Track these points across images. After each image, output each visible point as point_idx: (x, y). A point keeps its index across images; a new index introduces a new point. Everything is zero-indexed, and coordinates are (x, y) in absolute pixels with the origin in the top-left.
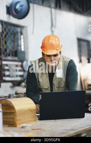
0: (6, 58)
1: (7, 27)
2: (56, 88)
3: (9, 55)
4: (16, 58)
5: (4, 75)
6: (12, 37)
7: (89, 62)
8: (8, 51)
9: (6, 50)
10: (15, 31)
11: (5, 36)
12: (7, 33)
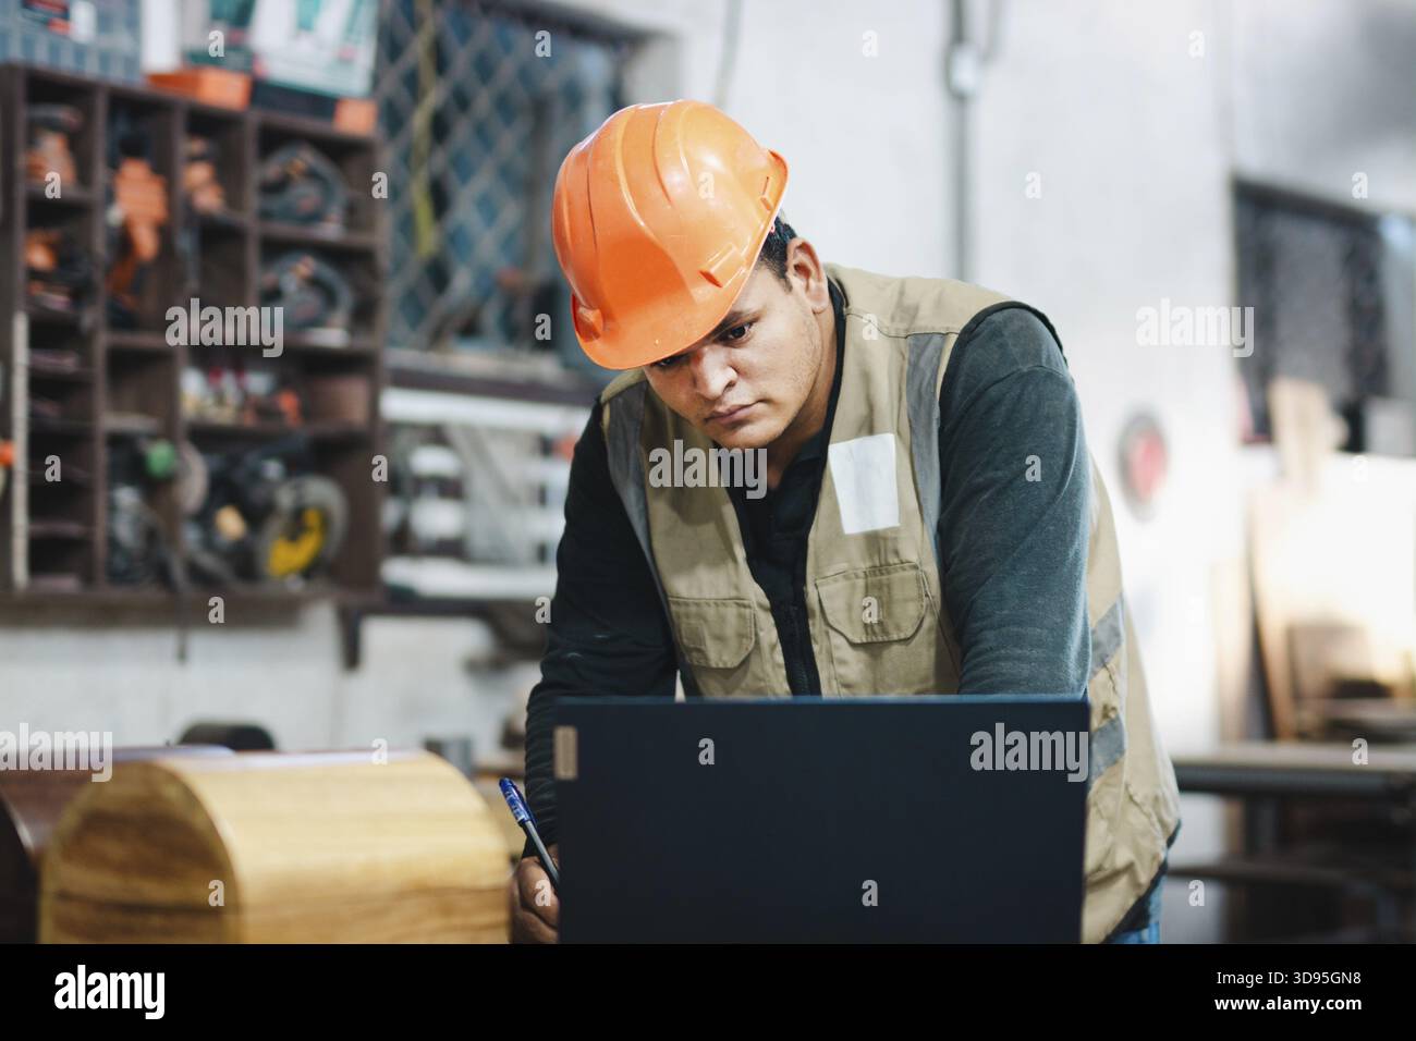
0: (432, 361)
1: (465, 35)
2: (846, 652)
3: (469, 330)
4: (546, 368)
5: (403, 542)
6: (508, 140)
7: (1355, 443)
8: (462, 282)
9: (438, 274)
10: (551, 82)
11: (440, 128)
12: (461, 100)
